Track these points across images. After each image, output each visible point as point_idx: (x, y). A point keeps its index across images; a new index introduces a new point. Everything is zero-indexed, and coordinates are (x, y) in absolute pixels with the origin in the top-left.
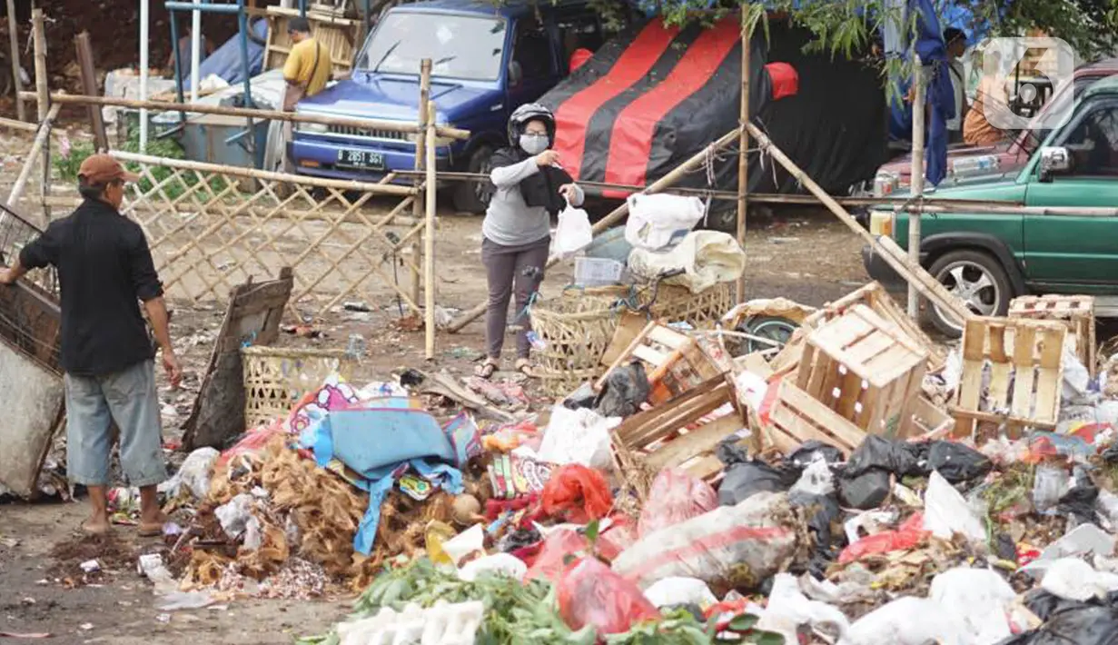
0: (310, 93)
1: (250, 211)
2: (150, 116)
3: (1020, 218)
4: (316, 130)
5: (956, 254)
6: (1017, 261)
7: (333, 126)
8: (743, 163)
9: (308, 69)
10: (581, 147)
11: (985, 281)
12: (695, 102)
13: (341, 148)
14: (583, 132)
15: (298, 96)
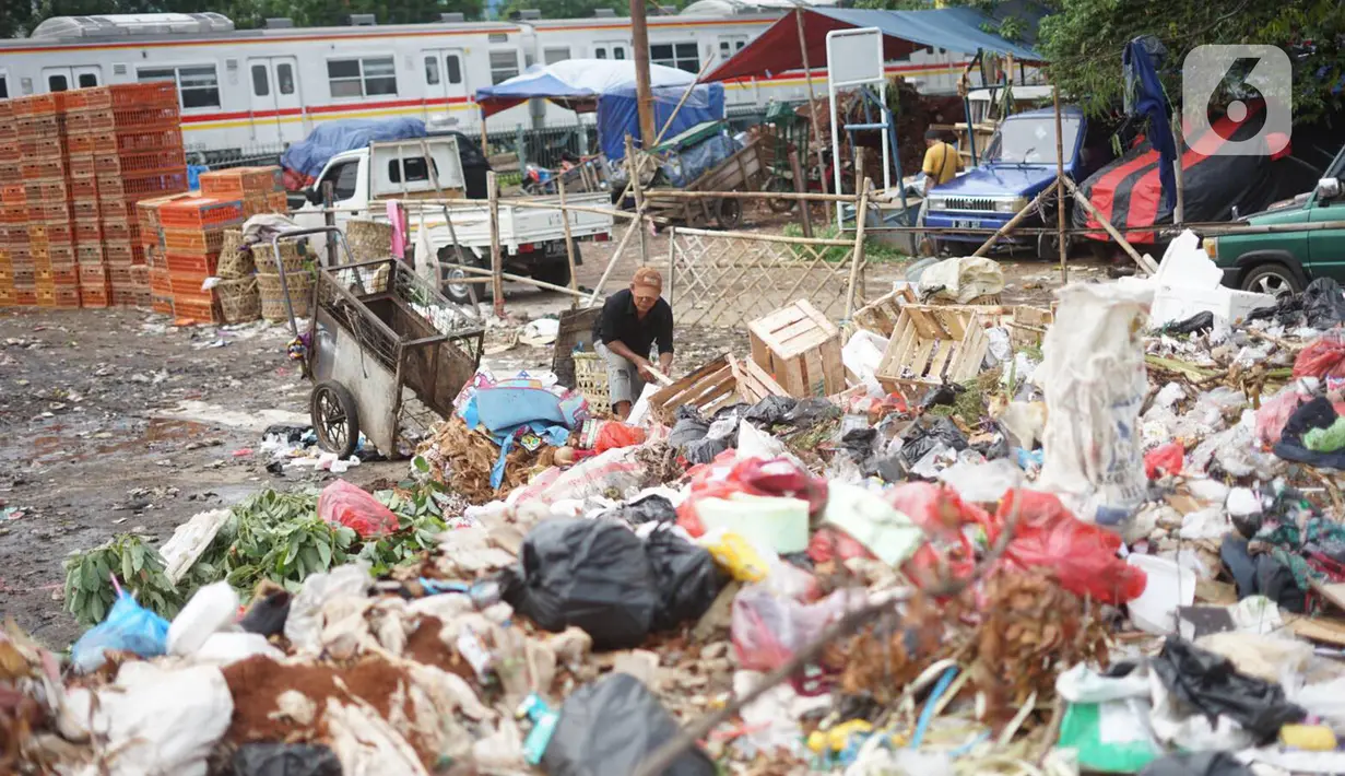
0: (942, 181)
1: (759, 263)
2: (844, 206)
3: (1304, 235)
4: (941, 207)
5: (1263, 267)
6: (1305, 270)
7: (949, 203)
8: (1061, 206)
9: (939, 164)
10: (1111, 207)
11: (1284, 286)
12: (1197, 168)
13: (954, 219)
14: (1112, 196)
15: (932, 184)
